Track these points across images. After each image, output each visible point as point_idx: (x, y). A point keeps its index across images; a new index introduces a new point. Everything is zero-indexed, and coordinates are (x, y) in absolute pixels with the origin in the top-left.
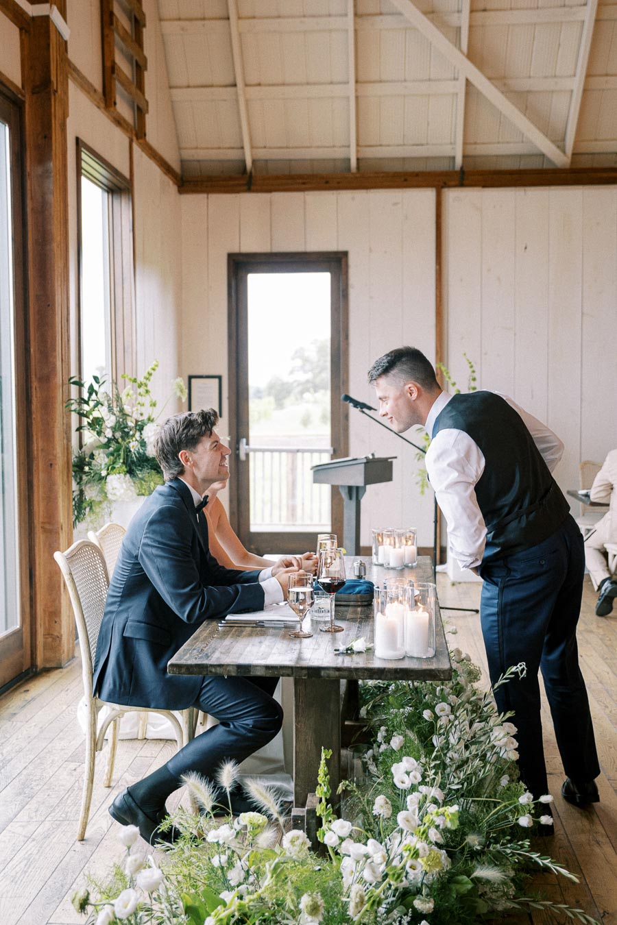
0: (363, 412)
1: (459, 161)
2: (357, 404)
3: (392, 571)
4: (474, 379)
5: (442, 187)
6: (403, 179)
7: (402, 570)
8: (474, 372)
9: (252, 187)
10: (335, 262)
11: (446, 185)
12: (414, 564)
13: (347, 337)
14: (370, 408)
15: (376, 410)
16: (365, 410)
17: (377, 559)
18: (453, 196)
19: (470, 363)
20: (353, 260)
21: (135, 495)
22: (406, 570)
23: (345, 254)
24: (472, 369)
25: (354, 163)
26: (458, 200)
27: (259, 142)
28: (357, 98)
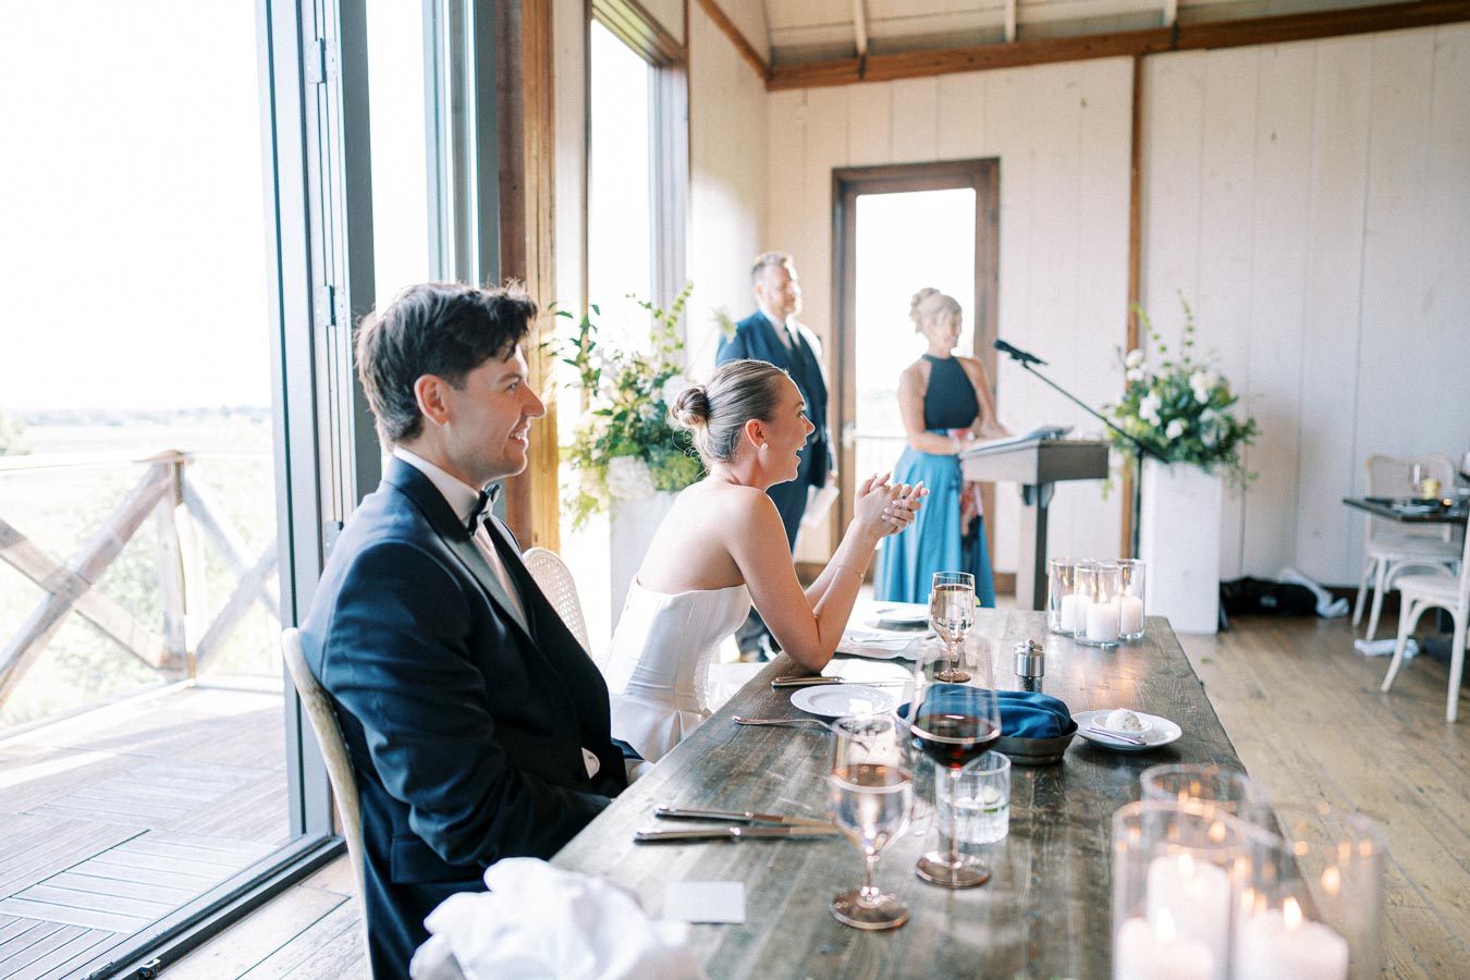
0: (1027, 367)
1: (1171, 12)
2: (1017, 355)
3: (1090, 651)
4: (1190, 330)
5: (1144, 54)
6: (1083, 47)
7: (1114, 649)
8: (1189, 318)
9: (867, 75)
10: (982, 174)
11: (1149, 51)
12: (1139, 635)
13: (996, 278)
14: (1037, 361)
15: (1046, 364)
16: (1029, 363)
17: (1059, 620)
18: (1161, 66)
20: (1006, 169)
21: (651, 489)
22: (1122, 650)
23: (996, 161)
24: (1188, 315)
25: (1010, 32)
26: (1170, 71)
27: (876, 13)
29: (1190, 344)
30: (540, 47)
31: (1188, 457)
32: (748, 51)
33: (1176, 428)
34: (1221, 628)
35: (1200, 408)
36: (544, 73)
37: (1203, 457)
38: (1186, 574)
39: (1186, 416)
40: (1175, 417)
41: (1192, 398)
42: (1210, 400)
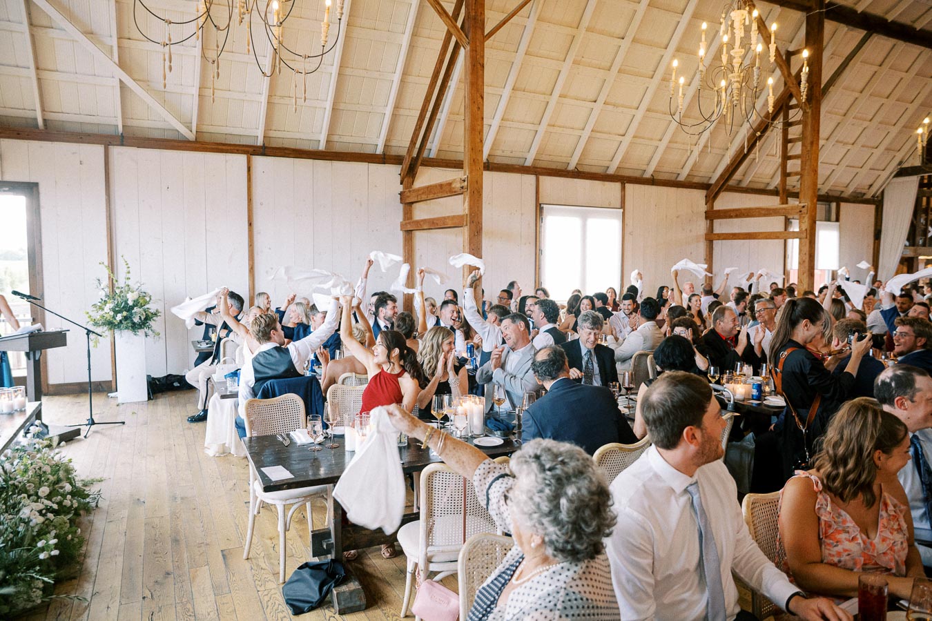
1: (120, 129)
4: (128, 273)
5: (108, 145)
10: (30, 188)
11: (110, 144)
19: (126, 262)
20: (42, 189)
23: (36, 185)
24: (127, 266)
25: (40, 122)
26: (121, 154)
28: (39, 80)
29: (129, 279)
31: (127, 328)
33: (119, 317)
34: (149, 398)
35: (132, 308)
37: (135, 327)
38: (132, 377)
39: (126, 311)
40: (120, 312)
41: (127, 304)
42: (136, 303)
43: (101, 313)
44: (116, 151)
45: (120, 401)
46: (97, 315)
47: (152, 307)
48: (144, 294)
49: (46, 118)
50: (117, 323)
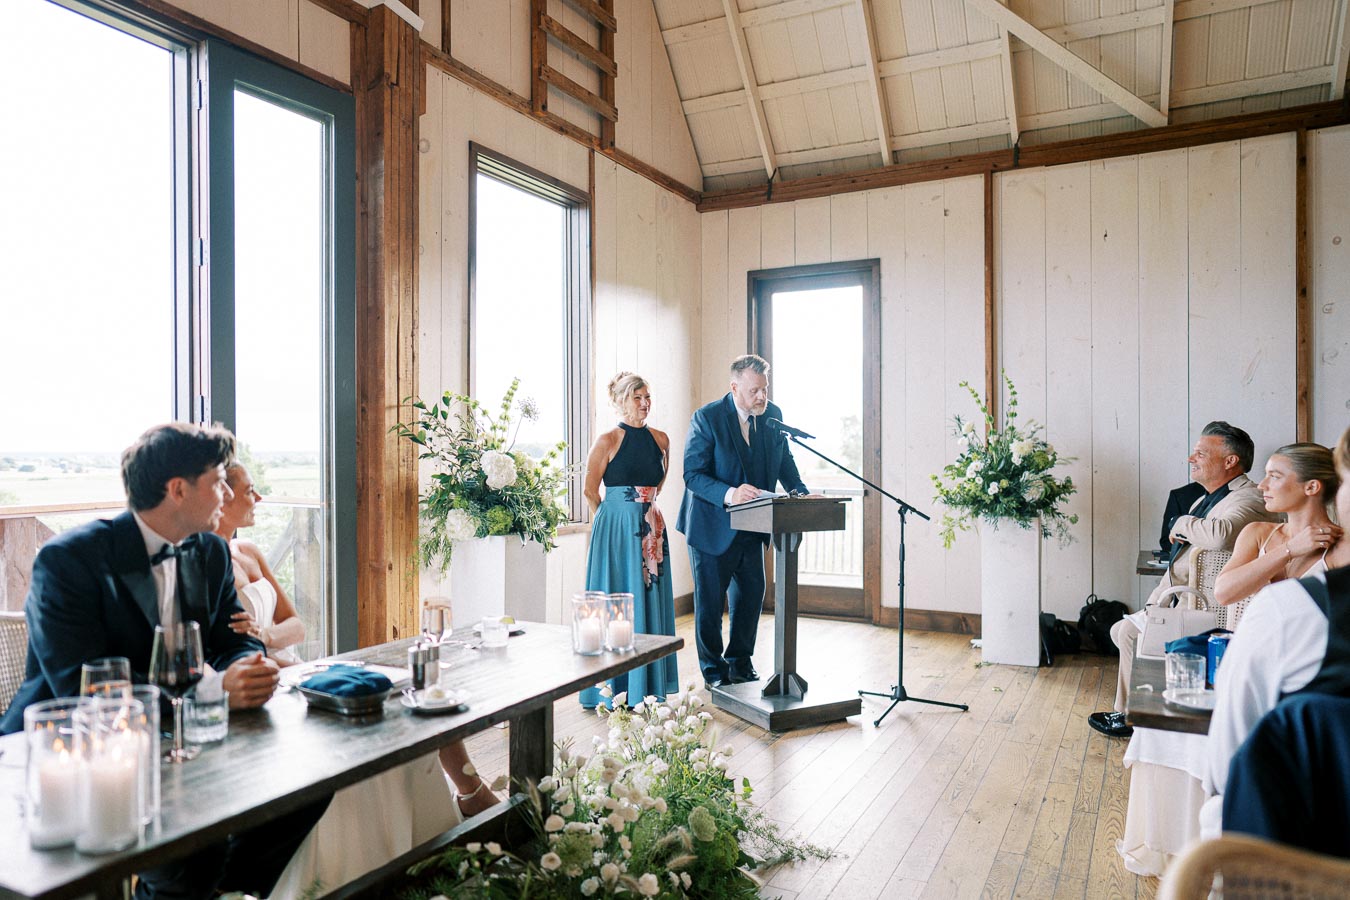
0: (795, 440)
1: (1015, 136)
4: (1015, 403)
5: (993, 172)
6: (942, 167)
8: (1014, 393)
9: (772, 197)
10: (867, 270)
11: (997, 169)
14: (802, 435)
15: (813, 437)
16: (798, 438)
18: (1009, 180)
19: (1009, 382)
20: (885, 267)
23: (877, 261)
24: (1012, 391)
25: (886, 157)
26: (1014, 185)
27: (782, 147)
28: (882, 80)
29: (1014, 415)
30: (403, 219)
31: (1008, 512)
32: (670, 184)
33: (994, 488)
34: (1043, 663)
35: (1019, 472)
36: (406, 237)
37: (1024, 511)
38: (1011, 614)
39: (1007, 477)
40: (997, 479)
41: (1009, 462)
42: (1028, 463)
43: (960, 480)
44: (1006, 181)
45: (985, 657)
46: (953, 485)
47: (1058, 474)
48: (1042, 448)
49: (898, 147)
50: (988, 502)
